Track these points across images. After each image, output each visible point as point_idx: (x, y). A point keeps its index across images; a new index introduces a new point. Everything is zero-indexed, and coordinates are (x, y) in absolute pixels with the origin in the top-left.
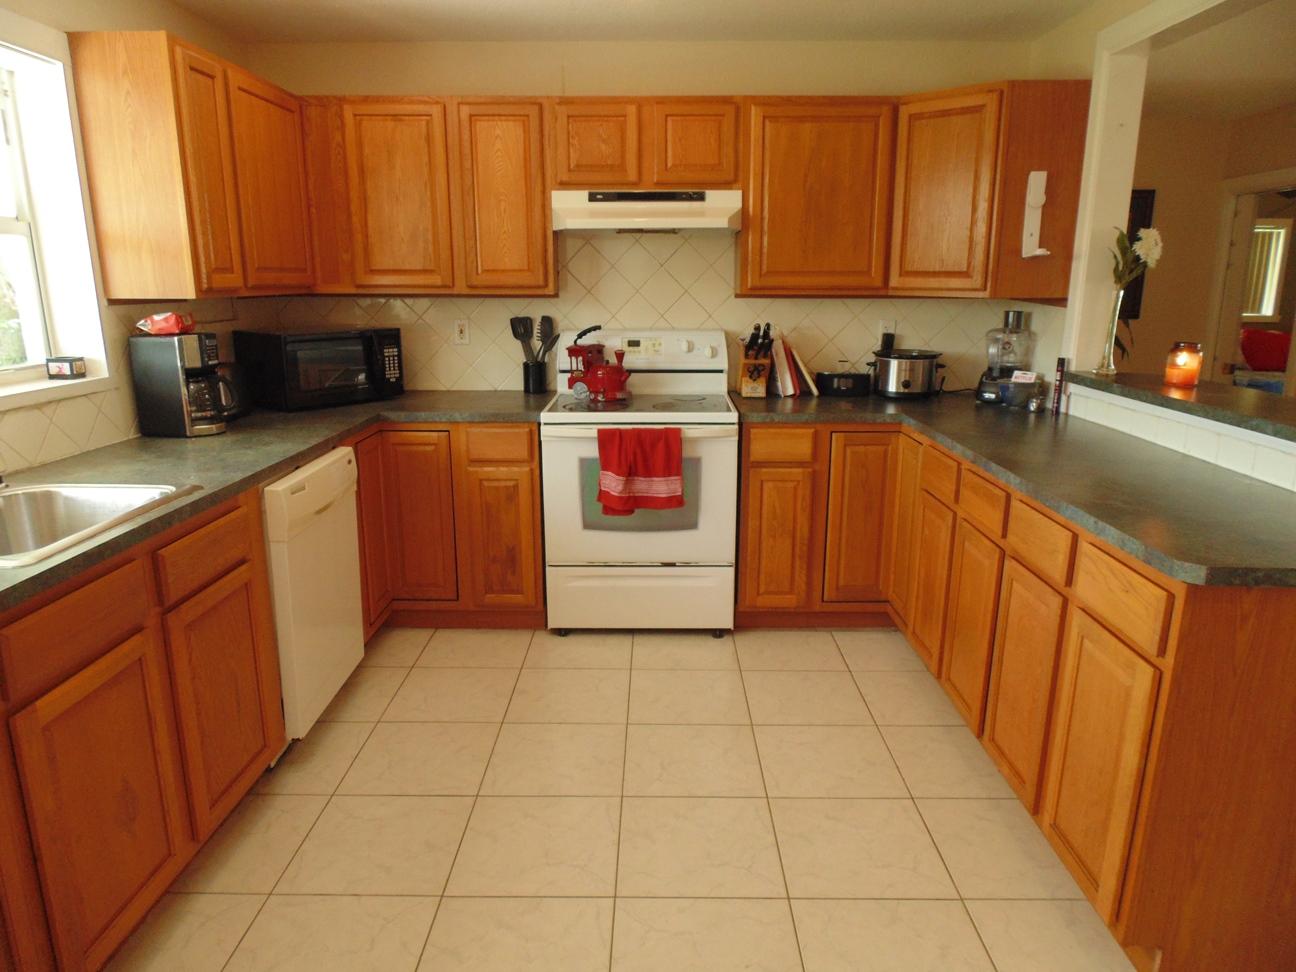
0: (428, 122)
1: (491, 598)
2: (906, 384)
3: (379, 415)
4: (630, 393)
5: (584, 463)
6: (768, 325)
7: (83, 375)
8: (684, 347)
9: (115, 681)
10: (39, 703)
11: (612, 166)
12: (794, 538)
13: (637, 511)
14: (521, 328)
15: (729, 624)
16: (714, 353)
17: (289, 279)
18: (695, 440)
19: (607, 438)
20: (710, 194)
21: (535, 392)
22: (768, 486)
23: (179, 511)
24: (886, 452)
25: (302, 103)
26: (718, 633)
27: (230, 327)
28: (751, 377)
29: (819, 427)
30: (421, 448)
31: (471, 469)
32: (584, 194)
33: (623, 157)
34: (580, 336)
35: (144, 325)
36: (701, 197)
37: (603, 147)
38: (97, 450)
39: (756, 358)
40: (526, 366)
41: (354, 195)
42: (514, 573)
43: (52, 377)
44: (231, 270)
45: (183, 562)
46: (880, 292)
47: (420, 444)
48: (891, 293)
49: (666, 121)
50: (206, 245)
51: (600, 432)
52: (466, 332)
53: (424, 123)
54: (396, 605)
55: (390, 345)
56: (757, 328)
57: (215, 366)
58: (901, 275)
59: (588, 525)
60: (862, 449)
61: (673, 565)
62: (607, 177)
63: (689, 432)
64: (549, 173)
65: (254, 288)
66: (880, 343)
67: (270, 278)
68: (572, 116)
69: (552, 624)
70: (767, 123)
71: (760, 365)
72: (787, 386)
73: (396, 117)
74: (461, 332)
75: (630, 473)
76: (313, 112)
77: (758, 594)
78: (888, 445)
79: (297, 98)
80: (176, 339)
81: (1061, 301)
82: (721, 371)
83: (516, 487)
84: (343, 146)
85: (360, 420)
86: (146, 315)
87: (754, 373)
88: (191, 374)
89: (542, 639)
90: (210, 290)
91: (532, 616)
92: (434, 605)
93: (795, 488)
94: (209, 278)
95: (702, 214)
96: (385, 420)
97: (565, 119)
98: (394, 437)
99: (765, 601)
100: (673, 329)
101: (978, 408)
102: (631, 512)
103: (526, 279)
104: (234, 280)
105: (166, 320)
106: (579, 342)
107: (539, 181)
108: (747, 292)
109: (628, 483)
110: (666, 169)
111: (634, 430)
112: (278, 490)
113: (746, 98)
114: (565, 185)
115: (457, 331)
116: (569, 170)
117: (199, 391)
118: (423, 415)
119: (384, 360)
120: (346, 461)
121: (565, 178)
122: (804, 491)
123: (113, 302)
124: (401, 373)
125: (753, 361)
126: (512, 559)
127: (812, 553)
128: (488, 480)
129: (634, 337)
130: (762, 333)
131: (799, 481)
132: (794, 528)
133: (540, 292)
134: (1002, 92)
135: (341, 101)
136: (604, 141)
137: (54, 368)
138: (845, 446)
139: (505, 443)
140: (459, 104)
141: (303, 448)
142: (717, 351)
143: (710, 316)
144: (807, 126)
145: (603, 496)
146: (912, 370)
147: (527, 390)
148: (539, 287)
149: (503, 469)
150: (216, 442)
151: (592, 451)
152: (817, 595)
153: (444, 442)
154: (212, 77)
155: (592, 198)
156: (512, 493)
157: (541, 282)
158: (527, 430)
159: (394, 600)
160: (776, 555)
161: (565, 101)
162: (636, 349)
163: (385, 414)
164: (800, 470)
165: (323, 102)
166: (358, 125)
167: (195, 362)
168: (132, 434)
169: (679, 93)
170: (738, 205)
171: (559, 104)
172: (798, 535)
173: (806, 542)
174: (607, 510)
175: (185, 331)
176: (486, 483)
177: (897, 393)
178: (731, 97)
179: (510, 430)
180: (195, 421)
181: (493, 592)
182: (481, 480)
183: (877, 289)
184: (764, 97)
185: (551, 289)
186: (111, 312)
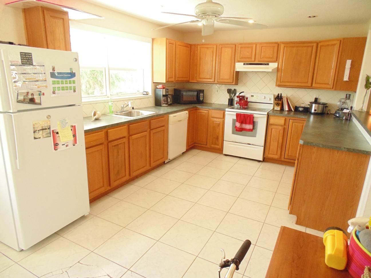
0: (213, 49)
1: (213, 146)
2: (315, 110)
3: (196, 106)
4: (248, 107)
5: (233, 120)
6: (281, 94)
7: (148, 95)
8: (263, 97)
9: (142, 137)
10: (133, 136)
11: (249, 57)
12: (278, 142)
13: (243, 131)
14: (229, 91)
15: (261, 159)
16: (270, 100)
17: (185, 79)
18: (257, 117)
19: (238, 115)
20: (270, 64)
21: (230, 105)
22: (273, 130)
23: (154, 115)
24: (303, 125)
25: (191, 45)
26: (259, 161)
27: (173, 88)
28: (277, 105)
29: (286, 118)
30: (203, 114)
31: (212, 119)
32: (243, 63)
33: (252, 56)
34: (240, 94)
35: (158, 87)
36: (268, 64)
37: (247, 53)
38: (148, 107)
39: (278, 101)
40: (229, 99)
41: (198, 63)
42: (217, 141)
43: (143, 94)
44: (172, 78)
45: (154, 123)
46: (311, 87)
47: (203, 113)
48: (313, 88)
49: (262, 48)
50: (168, 74)
51: (237, 114)
52: (218, 91)
53: (212, 49)
54: (196, 144)
55: (202, 93)
56: (279, 94)
57: (168, 95)
58: (315, 84)
59: (233, 133)
60: (297, 124)
61: (250, 144)
62: (248, 60)
63: (255, 116)
64: (236, 59)
65: (176, 81)
66: (314, 100)
67: (180, 79)
68: (242, 47)
69: (224, 153)
70: (285, 48)
71: (279, 103)
72: (286, 108)
73: (207, 48)
74: (217, 91)
75: (242, 123)
76: (193, 47)
77: (269, 154)
78: (304, 124)
79: (189, 44)
80: (162, 89)
81: (355, 92)
82: (272, 104)
83: (220, 124)
84: (197, 53)
85: (191, 107)
86: (158, 85)
87: (277, 104)
88: (163, 96)
89: (222, 156)
90: (168, 81)
91: (220, 151)
92: (202, 145)
93: (279, 131)
94: (168, 79)
95: (268, 68)
96: (197, 107)
97: (240, 48)
98: (198, 111)
99: (271, 156)
100: (262, 93)
101: (334, 118)
102: (242, 131)
103: (229, 81)
104: (173, 79)
105: (161, 86)
106: (240, 95)
107: (234, 60)
108: (279, 86)
109: (241, 125)
110: (261, 58)
111: (244, 114)
112: (171, 116)
113: (281, 42)
114: (239, 62)
115: (216, 91)
116: (240, 58)
117: (165, 99)
118: (204, 107)
119: (200, 96)
120: (186, 113)
121: (239, 60)
122: (282, 132)
123: (154, 83)
124: (203, 99)
125: (277, 102)
126: (217, 138)
127: (282, 146)
128: (215, 121)
129: (252, 94)
130: (280, 95)
131: (280, 130)
132: (278, 140)
133: (232, 84)
134: (341, 41)
135: (198, 45)
136: (248, 52)
137: (144, 93)
138: (293, 123)
139: (219, 114)
140: (219, 45)
141: (178, 110)
142: (271, 99)
143: (271, 91)
144: (295, 48)
145: (236, 127)
146: (318, 107)
147: (229, 104)
148: (232, 83)
149: (218, 119)
150: (166, 108)
151: (235, 118)
152: (283, 156)
153: (207, 114)
154: (173, 44)
155: (244, 64)
156: (219, 125)
157: (232, 82)
158: (223, 112)
159: (195, 143)
160: (274, 146)
161: (241, 44)
162: (253, 97)
163: (197, 106)
164: (281, 127)
165: (195, 45)
166: (200, 50)
167: (164, 94)
168: (154, 105)
169: (266, 42)
170: (277, 66)
171: (239, 45)
172: (279, 142)
173: (281, 144)
174: (237, 130)
175: (164, 88)
176: (214, 122)
177: (314, 112)
178: (277, 42)
179: (220, 112)
180: (163, 104)
181: (213, 144)
182: (213, 121)
183: (309, 87)
184: (285, 42)
185: (234, 83)
186: (153, 84)
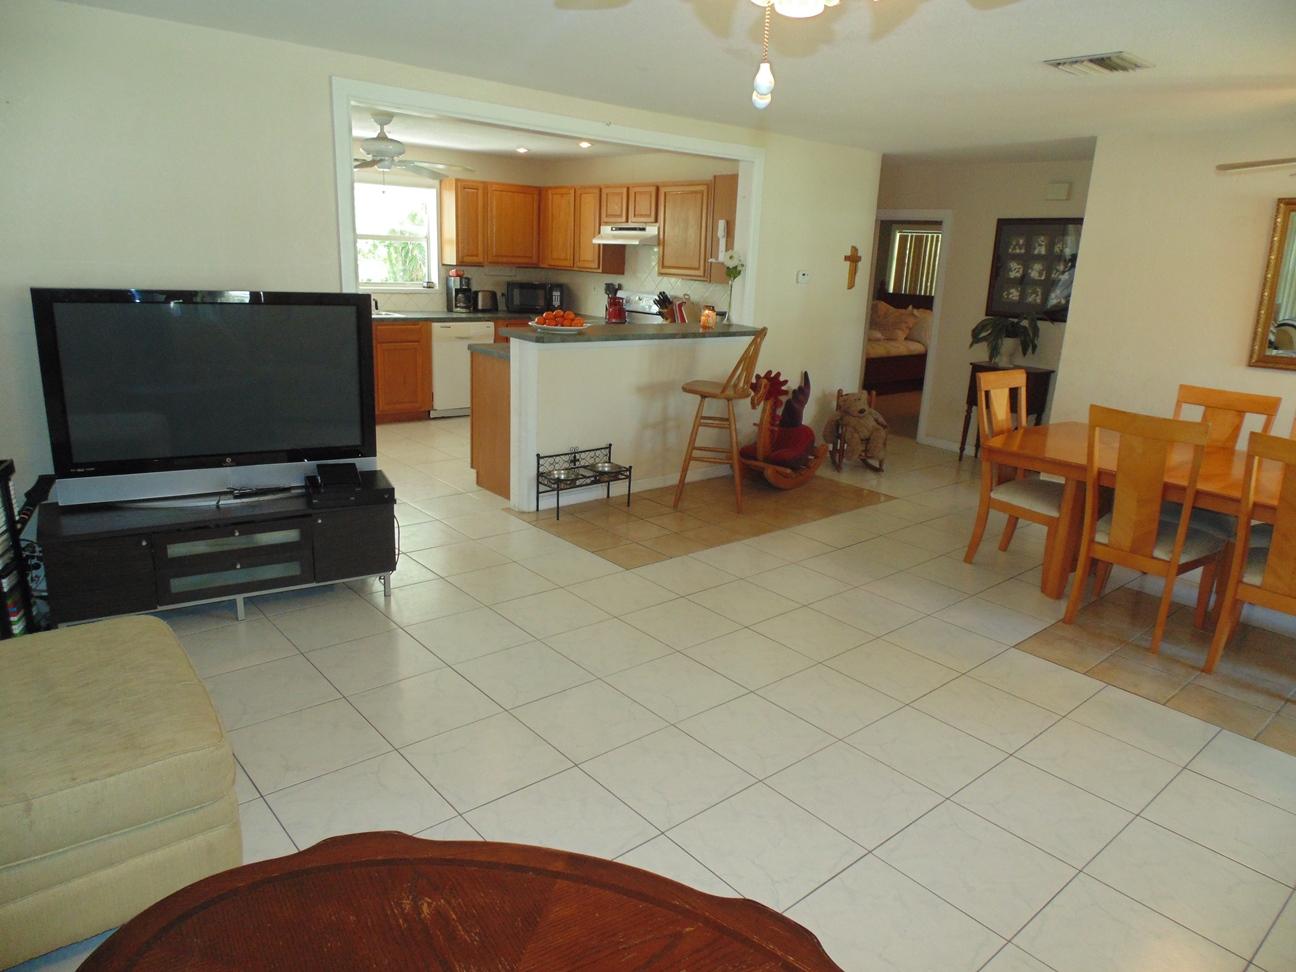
0: (570, 196)
7: (432, 287)
11: (618, 215)
14: (608, 288)
17: (521, 260)
20: (647, 228)
25: (539, 190)
33: (622, 211)
35: (448, 274)
36: (644, 229)
39: (661, 309)
44: (476, 256)
49: (635, 195)
55: (557, 291)
62: (617, 220)
64: (601, 218)
65: (491, 263)
67: (504, 260)
68: (608, 193)
76: (544, 192)
79: (536, 188)
88: (458, 291)
90: (463, 262)
94: (463, 259)
103: (592, 265)
104: (478, 259)
105: (454, 272)
107: (598, 221)
110: (634, 216)
114: (605, 223)
116: (606, 217)
119: (552, 297)
120: (486, 326)
121: (605, 220)
123: (444, 265)
124: (561, 303)
136: (616, 204)
140: (578, 189)
148: (597, 268)
154: (477, 189)
155: (612, 229)
167: (458, 287)
168: (445, 310)
175: (458, 276)
180: (457, 307)
185: (600, 270)
186: (443, 269)
